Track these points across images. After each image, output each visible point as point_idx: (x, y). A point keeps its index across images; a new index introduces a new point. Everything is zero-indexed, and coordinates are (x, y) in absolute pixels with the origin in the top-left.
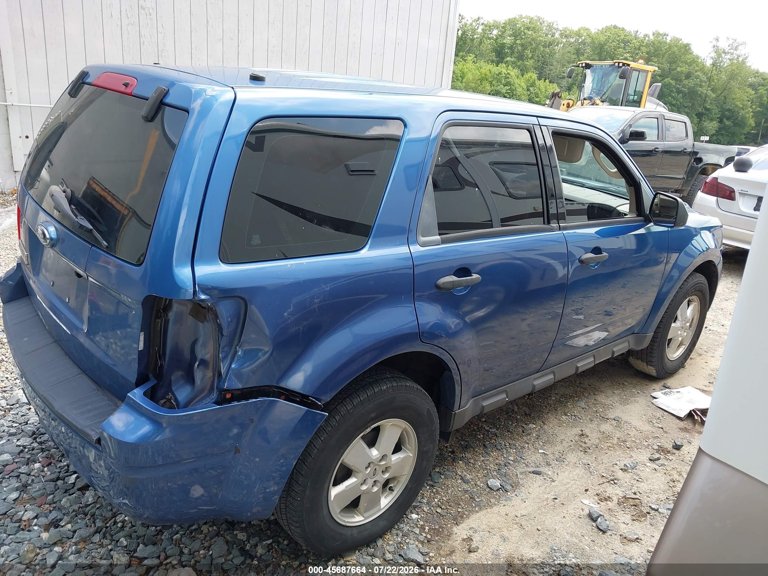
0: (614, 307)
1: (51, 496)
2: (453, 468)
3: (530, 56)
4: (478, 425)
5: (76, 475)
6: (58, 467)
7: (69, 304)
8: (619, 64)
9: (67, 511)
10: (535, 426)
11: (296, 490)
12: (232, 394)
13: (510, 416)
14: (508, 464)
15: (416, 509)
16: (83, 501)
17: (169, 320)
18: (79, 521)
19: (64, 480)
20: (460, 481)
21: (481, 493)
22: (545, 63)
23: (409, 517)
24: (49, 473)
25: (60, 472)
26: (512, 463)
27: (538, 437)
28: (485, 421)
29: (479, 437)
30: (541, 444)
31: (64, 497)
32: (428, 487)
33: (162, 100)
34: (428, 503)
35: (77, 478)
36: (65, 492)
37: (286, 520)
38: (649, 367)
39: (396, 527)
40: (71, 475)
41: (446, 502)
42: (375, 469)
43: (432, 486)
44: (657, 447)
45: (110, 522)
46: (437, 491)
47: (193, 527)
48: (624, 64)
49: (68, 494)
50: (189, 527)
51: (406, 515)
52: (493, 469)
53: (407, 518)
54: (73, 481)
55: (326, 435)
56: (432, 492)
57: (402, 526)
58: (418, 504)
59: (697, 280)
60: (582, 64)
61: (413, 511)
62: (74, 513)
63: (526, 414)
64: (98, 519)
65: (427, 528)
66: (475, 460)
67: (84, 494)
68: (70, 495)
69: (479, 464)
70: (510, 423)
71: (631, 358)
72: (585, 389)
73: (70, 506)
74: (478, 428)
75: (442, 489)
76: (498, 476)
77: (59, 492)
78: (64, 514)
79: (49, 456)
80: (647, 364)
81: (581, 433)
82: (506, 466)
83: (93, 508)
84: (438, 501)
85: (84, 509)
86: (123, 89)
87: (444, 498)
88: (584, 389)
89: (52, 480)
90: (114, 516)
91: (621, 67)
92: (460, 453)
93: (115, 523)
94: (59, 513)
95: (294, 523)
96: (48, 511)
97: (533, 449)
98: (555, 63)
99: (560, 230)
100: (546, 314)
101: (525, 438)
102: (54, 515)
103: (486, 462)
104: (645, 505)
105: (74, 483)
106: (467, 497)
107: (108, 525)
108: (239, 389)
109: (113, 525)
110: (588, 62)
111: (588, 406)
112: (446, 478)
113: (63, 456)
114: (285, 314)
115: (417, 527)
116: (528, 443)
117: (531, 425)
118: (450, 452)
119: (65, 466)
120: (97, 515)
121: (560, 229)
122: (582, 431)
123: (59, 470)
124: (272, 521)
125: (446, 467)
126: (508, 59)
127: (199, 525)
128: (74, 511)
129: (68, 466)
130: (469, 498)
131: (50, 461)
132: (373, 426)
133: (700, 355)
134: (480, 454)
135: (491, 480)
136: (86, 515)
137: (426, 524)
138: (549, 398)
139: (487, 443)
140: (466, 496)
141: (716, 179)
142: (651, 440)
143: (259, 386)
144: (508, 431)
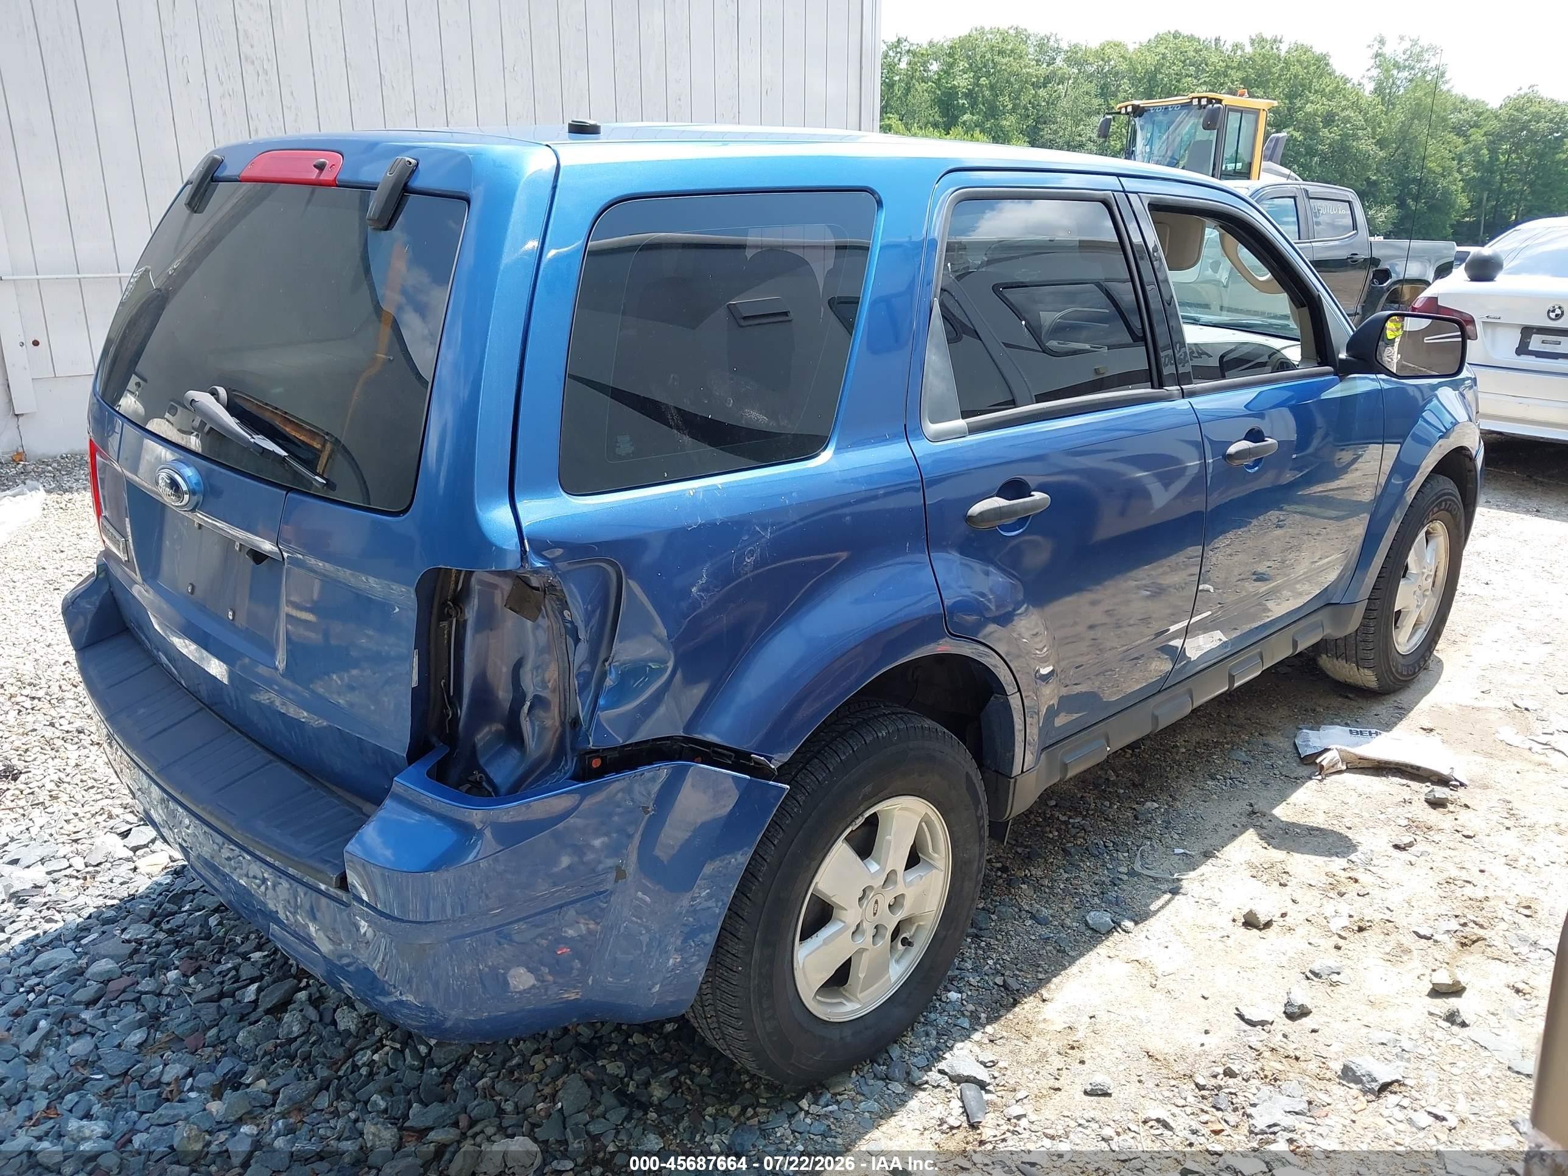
0: (1269, 564)
1: (214, 1031)
2: (1011, 900)
3: (1010, 106)
4: (1044, 813)
5: (256, 985)
6: (215, 973)
7: (236, 623)
8: (1199, 101)
9: (252, 1055)
10: (1156, 805)
11: (734, 952)
12: (603, 759)
13: (1104, 791)
14: (1117, 882)
15: (955, 983)
16: (282, 1032)
17: (465, 621)
18: (280, 1071)
19: (233, 996)
20: (1029, 922)
21: (1075, 940)
22: (1042, 120)
23: (944, 999)
24: (200, 986)
25: (222, 983)
26: (1125, 877)
27: (1167, 825)
28: (1056, 806)
29: (1051, 836)
30: (1176, 837)
31: (240, 1029)
32: (969, 940)
33: (406, 184)
34: (975, 970)
35: (259, 990)
36: (241, 1019)
37: (714, 1019)
38: (1361, 670)
39: (922, 1020)
40: (248, 985)
41: (1012, 963)
42: (876, 902)
43: (977, 936)
44: (1406, 822)
45: (344, 1068)
46: (988, 944)
47: (514, 1062)
48: (1210, 100)
49: (246, 1023)
50: (504, 1062)
51: (936, 995)
52: (1090, 893)
53: (940, 1000)
54: (253, 997)
55: (781, 835)
56: (980, 947)
57: (932, 1016)
58: (957, 972)
59: (1440, 488)
60: (1126, 107)
61: (950, 986)
62: (268, 1058)
63: (1134, 785)
64: (318, 1063)
65: (983, 1015)
66: (1052, 880)
67: (280, 1020)
68: (250, 1024)
69: (1062, 886)
70: (1107, 803)
71: (1324, 656)
72: (1241, 726)
73: (257, 1046)
74: (1044, 820)
75: (997, 940)
76: (1103, 905)
77: (229, 1020)
78: (247, 1062)
79: (195, 955)
80: (1358, 666)
81: (1250, 809)
82: (1115, 885)
83: (303, 1043)
84: (995, 964)
85: (287, 1047)
86: (314, 174)
87: (1006, 957)
88: (1239, 726)
89: (210, 1000)
90: (351, 1054)
91: (1205, 107)
92: (1019, 869)
93: (355, 1067)
94: (236, 1061)
95: (733, 1021)
96: (212, 1059)
97: (1162, 849)
98: (1060, 119)
99: (1183, 397)
100: (1138, 588)
101: (1142, 830)
102: (226, 1065)
103: (1074, 882)
104: (1406, 931)
105: (256, 1001)
106: (1050, 951)
107: (340, 1073)
108: (615, 749)
109: (352, 1072)
110: (1136, 102)
111: (1253, 757)
112: (1000, 919)
113: (221, 951)
114: (694, 590)
115: (963, 1015)
116: (1150, 839)
117: (1149, 804)
118: (998, 869)
119: (230, 970)
120: (315, 1057)
121: (1184, 395)
122: (1251, 805)
123: (219, 979)
124: (669, 1033)
125: (998, 898)
126: (966, 117)
127: (523, 1056)
128: (266, 1053)
129: (236, 968)
130: (1055, 952)
131: (197, 964)
132: (867, 814)
133: (1455, 642)
134: (1059, 868)
135: (1092, 914)
136: (292, 1058)
137: (979, 1009)
138: (1175, 750)
139: (1070, 845)
140: (1048, 948)
141: (1433, 300)
142: (1390, 810)
143: (653, 740)
144: (1106, 819)
